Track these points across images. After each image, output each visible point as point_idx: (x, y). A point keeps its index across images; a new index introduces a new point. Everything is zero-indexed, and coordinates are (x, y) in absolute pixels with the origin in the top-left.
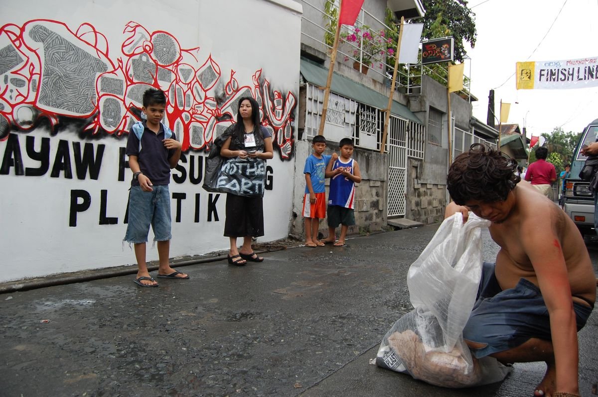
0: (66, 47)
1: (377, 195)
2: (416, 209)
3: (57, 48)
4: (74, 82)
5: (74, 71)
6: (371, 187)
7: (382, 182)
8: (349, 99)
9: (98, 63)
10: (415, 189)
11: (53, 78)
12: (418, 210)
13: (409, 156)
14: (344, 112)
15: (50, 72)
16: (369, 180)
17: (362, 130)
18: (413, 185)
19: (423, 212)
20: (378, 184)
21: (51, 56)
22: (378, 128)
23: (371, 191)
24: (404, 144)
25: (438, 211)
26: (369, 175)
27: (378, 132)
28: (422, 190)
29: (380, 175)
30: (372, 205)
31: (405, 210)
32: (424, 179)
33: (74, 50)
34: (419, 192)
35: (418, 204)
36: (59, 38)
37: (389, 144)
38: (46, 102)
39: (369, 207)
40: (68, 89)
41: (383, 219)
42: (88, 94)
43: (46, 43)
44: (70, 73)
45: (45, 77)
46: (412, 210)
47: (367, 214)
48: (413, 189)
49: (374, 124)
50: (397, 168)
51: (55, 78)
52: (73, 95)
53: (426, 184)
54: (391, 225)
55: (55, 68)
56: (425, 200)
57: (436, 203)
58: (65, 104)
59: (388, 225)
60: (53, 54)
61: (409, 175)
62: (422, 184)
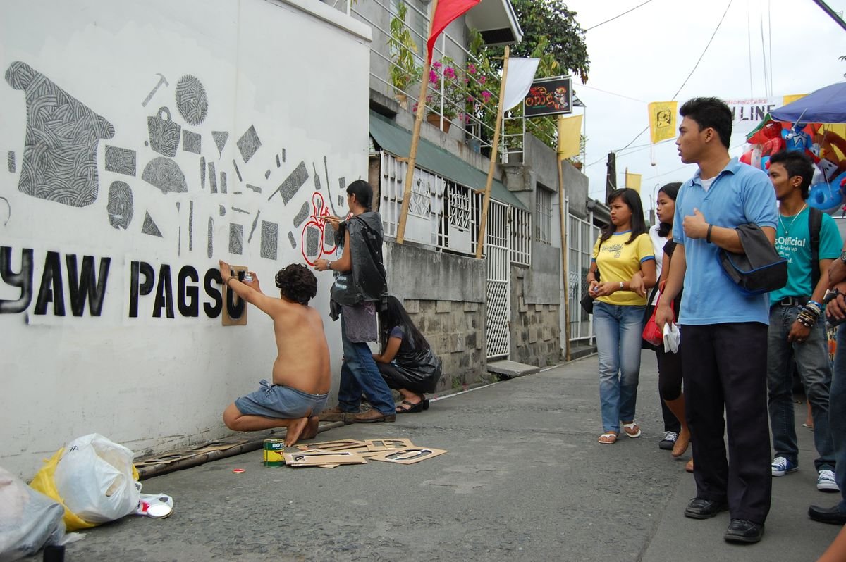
0: (56, 98)
1: (474, 325)
2: (523, 345)
3: (45, 100)
4: (68, 155)
5: (68, 138)
6: (465, 312)
7: (481, 303)
8: (434, 175)
9: (101, 124)
10: (520, 313)
11: (38, 150)
12: (526, 346)
13: (512, 261)
14: (429, 195)
15: (34, 139)
16: (463, 302)
17: (452, 223)
18: (518, 309)
19: (531, 350)
20: (475, 307)
21: (36, 111)
22: (473, 219)
23: (466, 319)
24: (504, 243)
25: (550, 346)
26: (463, 293)
27: (473, 225)
28: (530, 314)
29: (478, 292)
30: (468, 341)
31: (508, 347)
32: (532, 297)
33: (68, 102)
34: (526, 317)
35: (525, 337)
36: (48, 83)
37: (486, 244)
38: (29, 189)
39: (464, 344)
40: (59, 167)
41: (482, 362)
42: (87, 175)
43: (29, 91)
44: (63, 140)
45: (28, 147)
46: (518, 347)
47: (462, 356)
48: (518, 314)
49: (467, 212)
50: (497, 280)
51: (41, 148)
52: (67, 176)
53: (535, 304)
54: (493, 373)
55: (41, 132)
56: (533, 328)
57: (547, 335)
58: (56, 191)
59: (489, 372)
60: (39, 110)
61: (513, 292)
62: (529, 305)
